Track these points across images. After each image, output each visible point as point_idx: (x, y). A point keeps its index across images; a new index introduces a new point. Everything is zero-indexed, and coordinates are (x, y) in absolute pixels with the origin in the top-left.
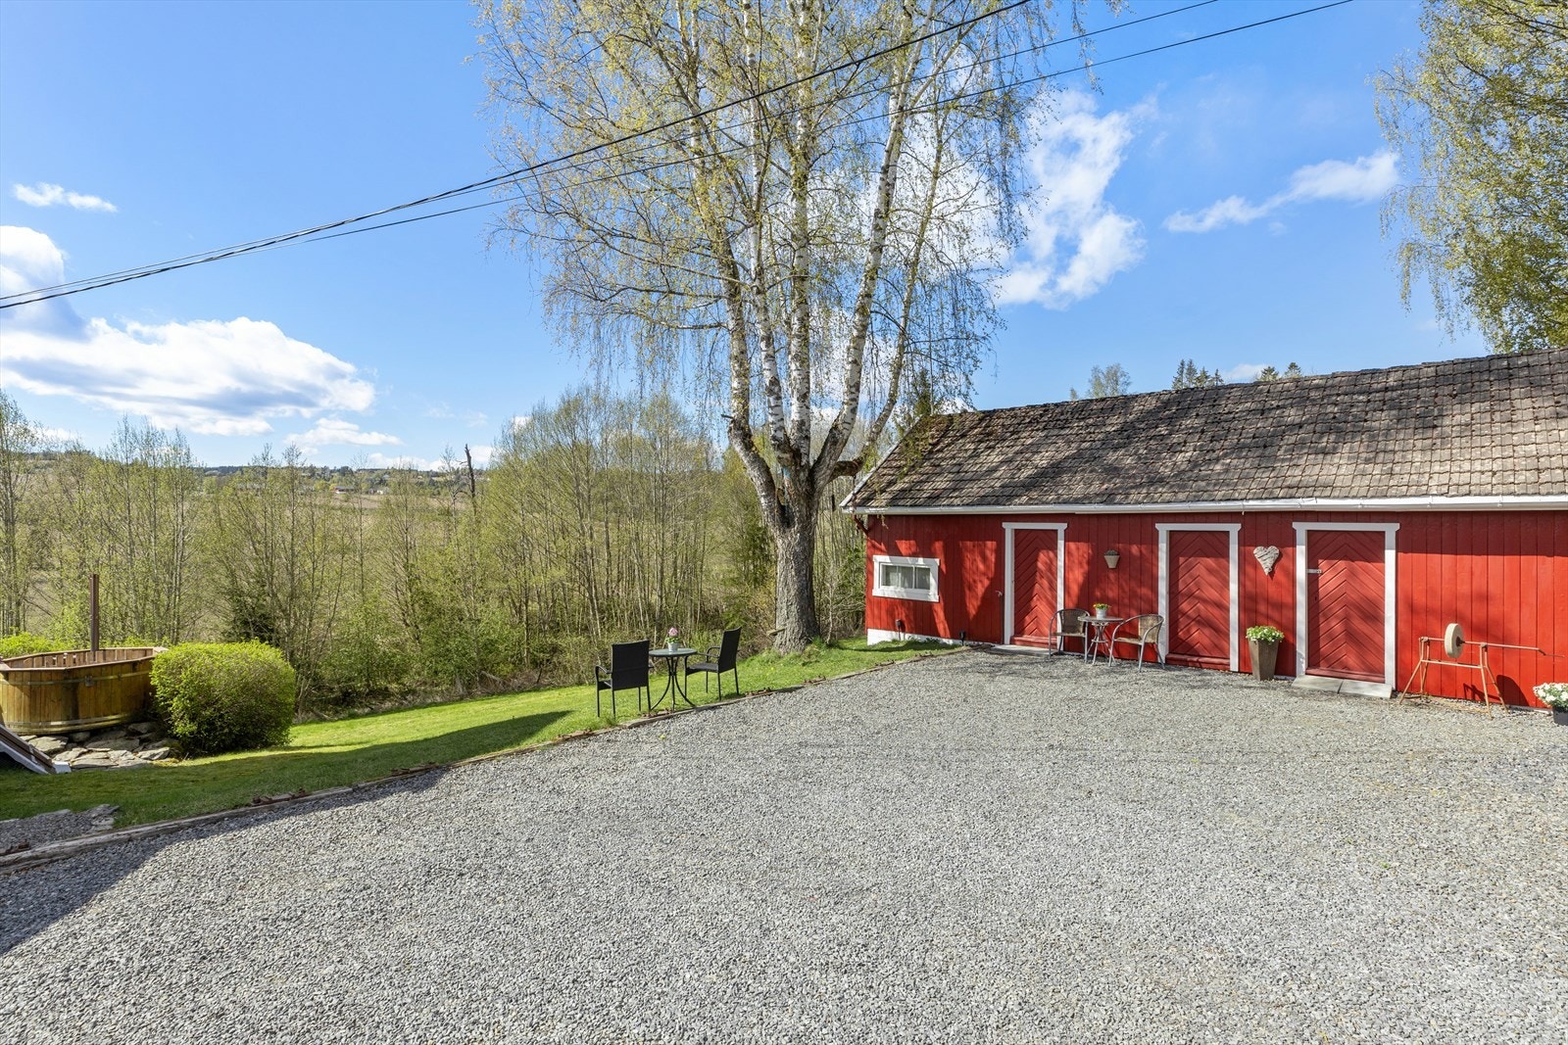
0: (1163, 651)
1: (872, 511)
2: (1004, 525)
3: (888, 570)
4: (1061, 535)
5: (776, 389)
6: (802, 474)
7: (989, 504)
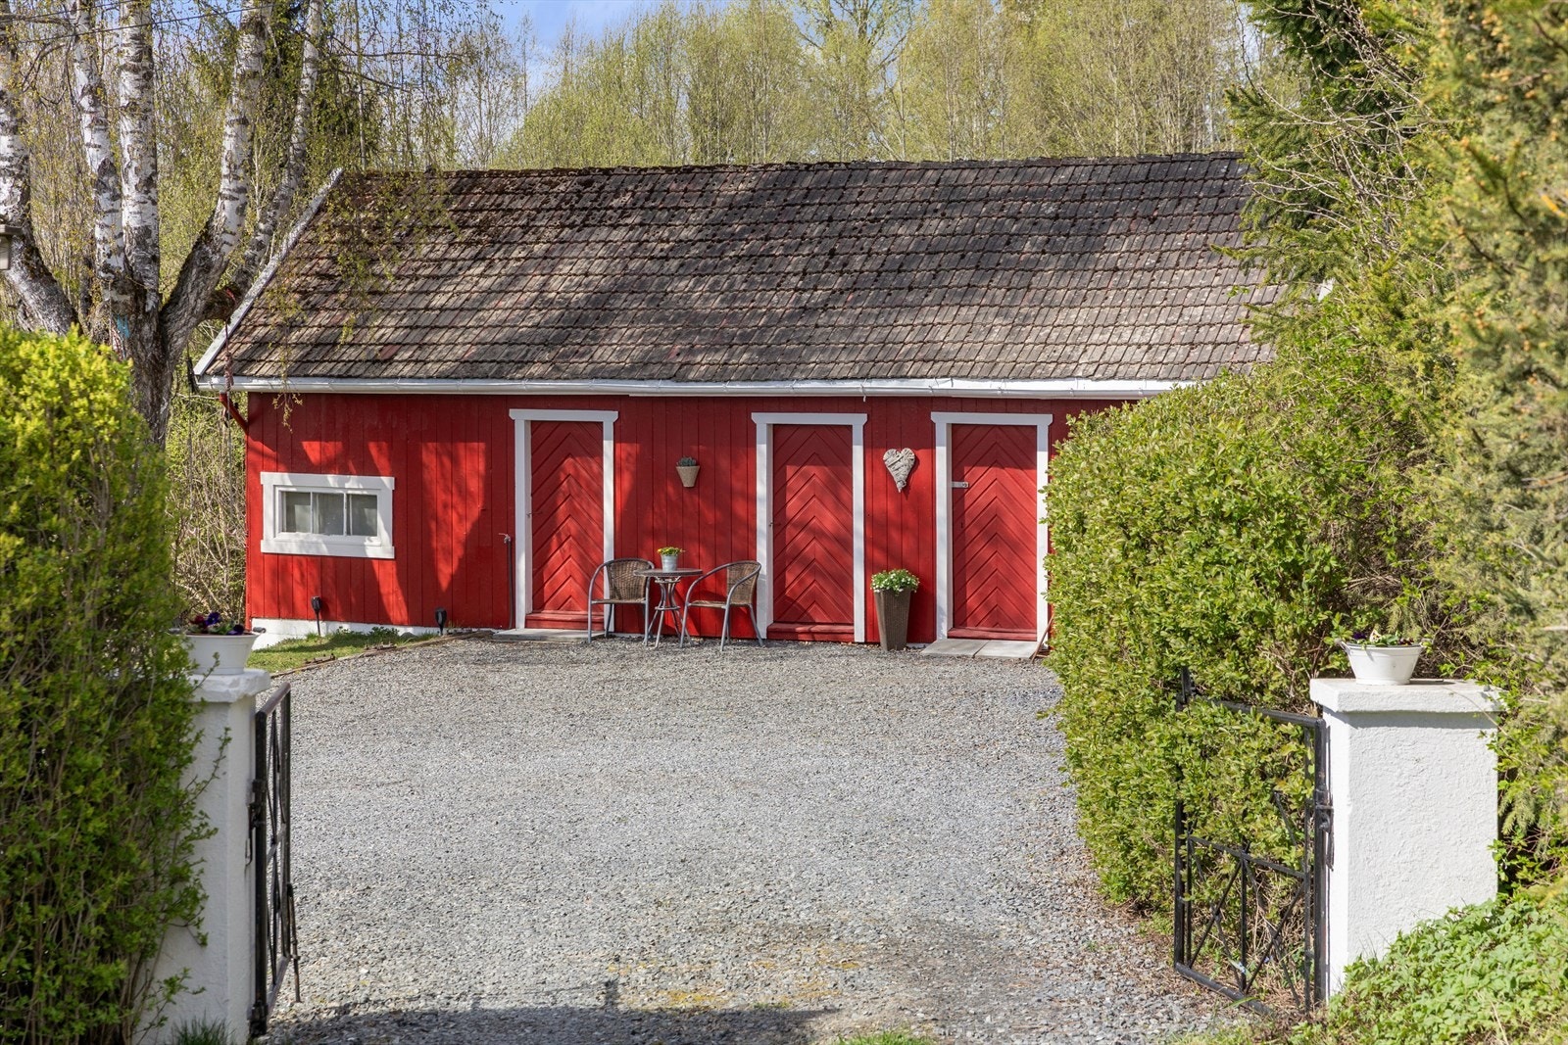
0: (763, 621)
1: (257, 384)
2: (513, 413)
3: (291, 499)
4: (608, 430)
5: (111, 181)
6: (146, 327)
7: (485, 377)
